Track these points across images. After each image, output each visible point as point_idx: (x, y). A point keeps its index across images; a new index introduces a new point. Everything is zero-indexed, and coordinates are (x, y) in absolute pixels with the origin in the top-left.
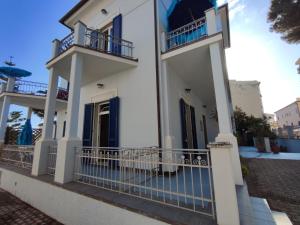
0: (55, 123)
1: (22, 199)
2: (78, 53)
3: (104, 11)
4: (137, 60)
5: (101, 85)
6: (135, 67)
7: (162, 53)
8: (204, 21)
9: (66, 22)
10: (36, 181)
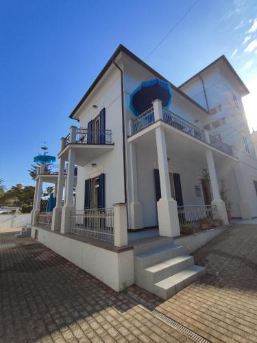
0: (74, 195)
1: (47, 246)
2: (72, 148)
3: (95, 106)
4: (113, 144)
5: (94, 165)
6: (113, 149)
7: (128, 137)
8: (153, 109)
9: (73, 117)
10: (53, 234)
